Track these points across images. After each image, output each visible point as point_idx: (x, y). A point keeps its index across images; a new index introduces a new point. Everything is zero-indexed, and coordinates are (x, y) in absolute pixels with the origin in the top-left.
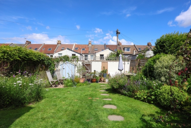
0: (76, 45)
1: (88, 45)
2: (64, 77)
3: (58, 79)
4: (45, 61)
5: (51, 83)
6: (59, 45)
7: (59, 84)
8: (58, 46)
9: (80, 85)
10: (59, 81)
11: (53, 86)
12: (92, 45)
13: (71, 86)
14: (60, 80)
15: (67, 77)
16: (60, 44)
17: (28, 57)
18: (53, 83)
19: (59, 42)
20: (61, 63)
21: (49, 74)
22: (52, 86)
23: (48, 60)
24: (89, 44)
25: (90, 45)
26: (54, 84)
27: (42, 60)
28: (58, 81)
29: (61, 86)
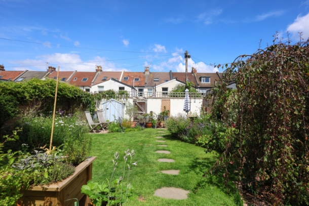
0: (125, 73)
1: (144, 73)
2: (108, 119)
3: (100, 123)
4: (83, 99)
5: (92, 128)
6: (99, 72)
7: (101, 129)
8: (97, 74)
9: (130, 131)
10: (101, 125)
11: (93, 130)
12: (150, 73)
13: (117, 131)
14: (103, 124)
15: (112, 120)
16: (101, 71)
17: (61, 92)
18: (94, 127)
19: (100, 68)
20: (103, 100)
21: (88, 115)
22: (93, 132)
23: (86, 97)
24: (146, 71)
25: (147, 73)
26: (95, 129)
27: (79, 97)
28: (99, 125)
29: (104, 132)
